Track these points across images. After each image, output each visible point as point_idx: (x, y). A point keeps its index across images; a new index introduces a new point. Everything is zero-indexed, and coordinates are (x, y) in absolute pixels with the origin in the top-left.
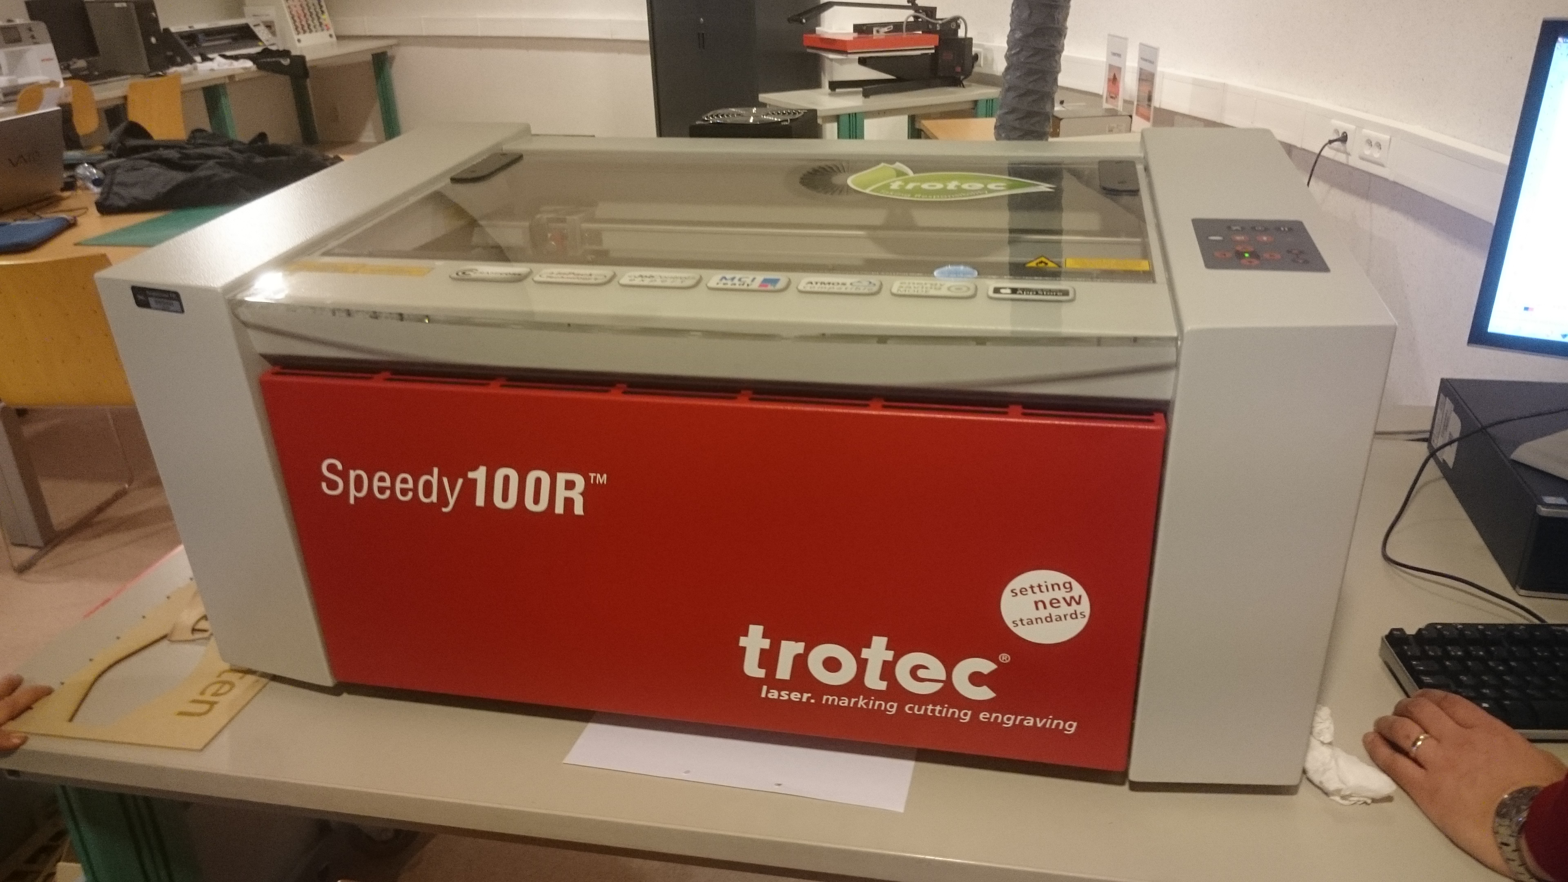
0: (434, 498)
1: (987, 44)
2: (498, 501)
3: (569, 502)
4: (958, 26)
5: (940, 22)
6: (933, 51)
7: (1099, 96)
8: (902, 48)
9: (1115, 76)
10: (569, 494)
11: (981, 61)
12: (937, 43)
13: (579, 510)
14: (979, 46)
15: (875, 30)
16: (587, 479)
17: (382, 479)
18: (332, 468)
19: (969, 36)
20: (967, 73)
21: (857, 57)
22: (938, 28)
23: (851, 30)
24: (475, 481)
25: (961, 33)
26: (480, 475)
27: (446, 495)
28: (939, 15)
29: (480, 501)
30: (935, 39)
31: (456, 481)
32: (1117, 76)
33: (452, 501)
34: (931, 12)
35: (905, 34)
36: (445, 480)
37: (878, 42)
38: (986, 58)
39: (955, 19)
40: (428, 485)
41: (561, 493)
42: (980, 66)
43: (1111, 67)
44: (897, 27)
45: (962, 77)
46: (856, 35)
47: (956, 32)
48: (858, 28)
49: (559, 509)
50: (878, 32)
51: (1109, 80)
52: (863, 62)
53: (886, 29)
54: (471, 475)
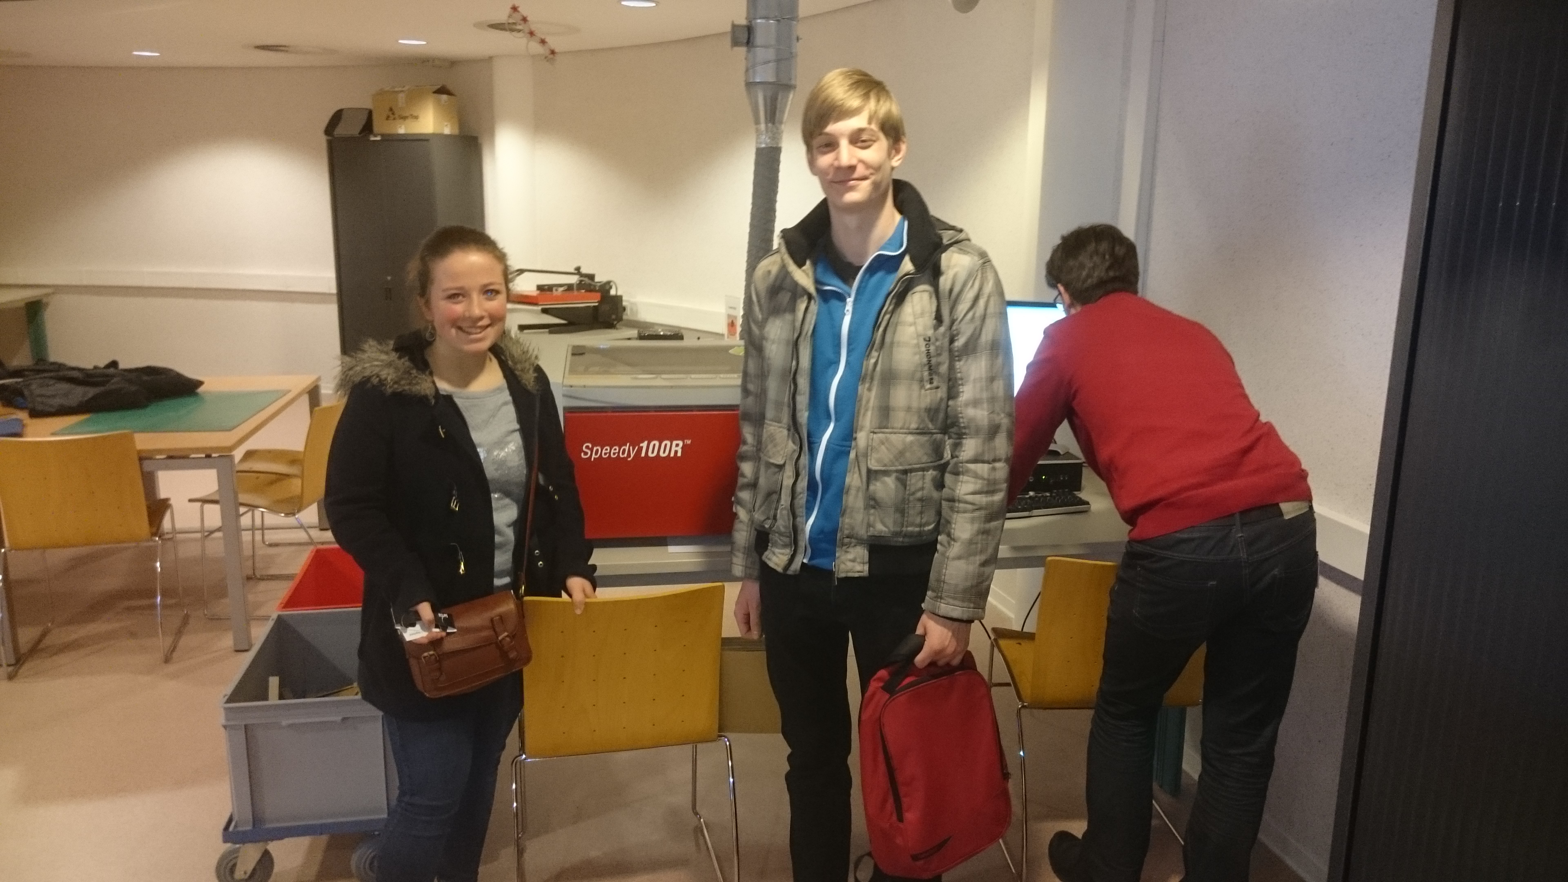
0: (626, 455)
1: (633, 300)
2: (650, 454)
3: (676, 452)
4: (611, 287)
5: (599, 284)
6: (597, 304)
7: (723, 335)
8: (575, 302)
9: (732, 322)
10: (677, 449)
11: (628, 311)
12: (599, 299)
13: (679, 454)
14: (628, 301)
15: (554, 289)
16: (684, 443)
17: (607, 450)
18: (587, 447)
19: (619, 293)
20: (620, 319)
21: (540, 308)
22: (597, 289)
23: (535, 288)
24: (642, 447)
25: (613, 292)
26: (644, 445)
27: (630, 453)
28: (597, 279)
29: (643, 455)
30: (598, 295)
31: (635, 448)
32: (734, 321)
33: (632, 456)
34: (591, 277)
35: (575, 293)
36: (631, 448)
37: (557, 298)
38: (631, 310)
39: (609, 283)
40: (624, 450)
41: (674, 448)
42: (627, 315)
43: (729, 316)
44: (570, 287)
45: (615, 323)
46: (538, 292)
47: (608, 291)
48: (540, 288)
49: (672, 455)
50: (556, 290)
51: (729, 325)
52: (545, 311)
53: (561, 289)
54: (641, 445)
